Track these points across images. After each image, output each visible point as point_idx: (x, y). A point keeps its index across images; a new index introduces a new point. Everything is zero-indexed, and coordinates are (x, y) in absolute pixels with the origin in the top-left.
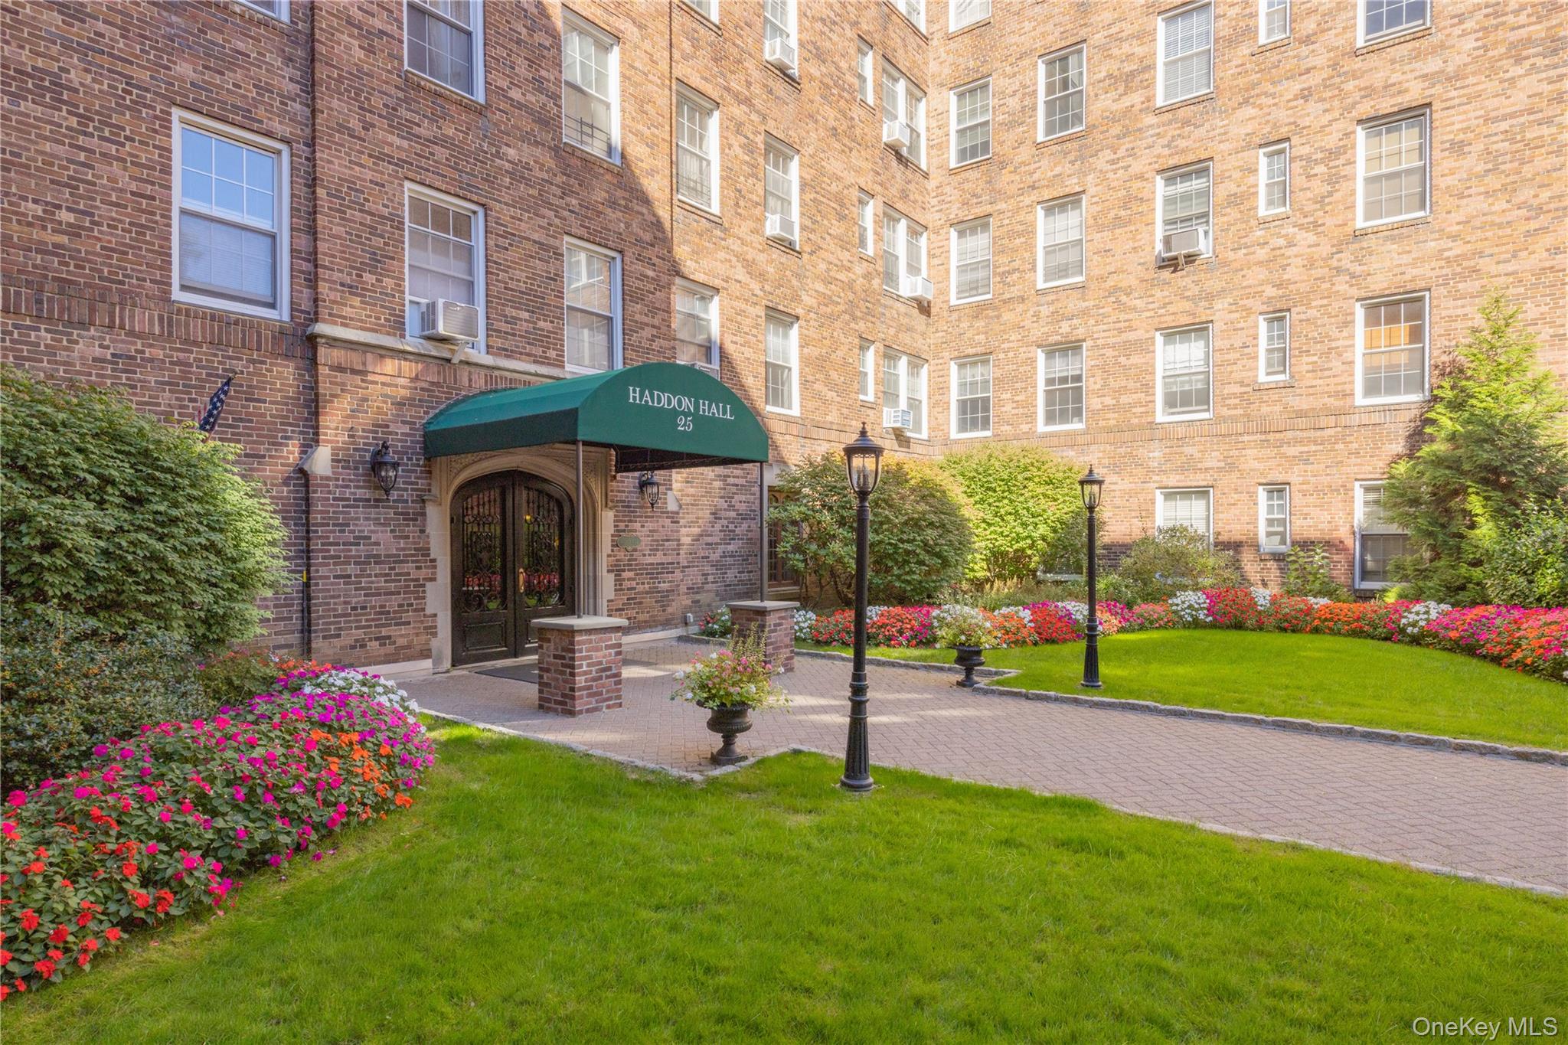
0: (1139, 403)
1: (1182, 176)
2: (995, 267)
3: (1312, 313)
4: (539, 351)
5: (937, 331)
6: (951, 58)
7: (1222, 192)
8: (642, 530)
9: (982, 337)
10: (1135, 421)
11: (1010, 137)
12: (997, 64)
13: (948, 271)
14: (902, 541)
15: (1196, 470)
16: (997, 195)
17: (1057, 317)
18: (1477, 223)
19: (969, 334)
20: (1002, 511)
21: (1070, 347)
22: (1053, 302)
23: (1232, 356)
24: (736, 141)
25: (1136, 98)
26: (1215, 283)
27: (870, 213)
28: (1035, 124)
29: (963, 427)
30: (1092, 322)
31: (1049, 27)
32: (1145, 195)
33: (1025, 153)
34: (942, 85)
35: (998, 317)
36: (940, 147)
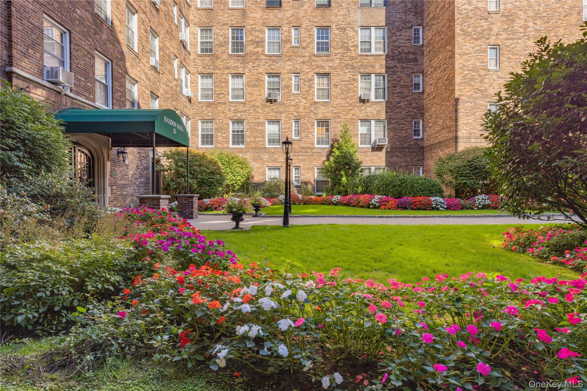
0: (261, 141)
1: (273, 76)
2: (215, 91)
3: (305, 121)
4: (87, 95)
5: (194, 109)
6: (198, 16)
7: (283, 83)
8: (118, 170)
9: (210, 114)
10: (260, 146)
11: (220, 49)
12: (216, 24)
13: (198, 89)
14: (210, 178)
15: (277, 162)
16: (216, 67)
17: (236, 111)
18: (339, 105)
19: (206, 112)
20: (227, 171)
21: (240, 121)
22: (235, 106)
23: (286, 130)
24: (143, 27)
25: (260, 49)
26: (282, 109)
27: (176, 63)
28: (228, 48)
29: (203, 143)
30: (247, 114)
31: (233, 18)
32: (262, 79)
33: (225, 56)
34: (195, 25)
35: (216, 108)
36: (195, 45)
